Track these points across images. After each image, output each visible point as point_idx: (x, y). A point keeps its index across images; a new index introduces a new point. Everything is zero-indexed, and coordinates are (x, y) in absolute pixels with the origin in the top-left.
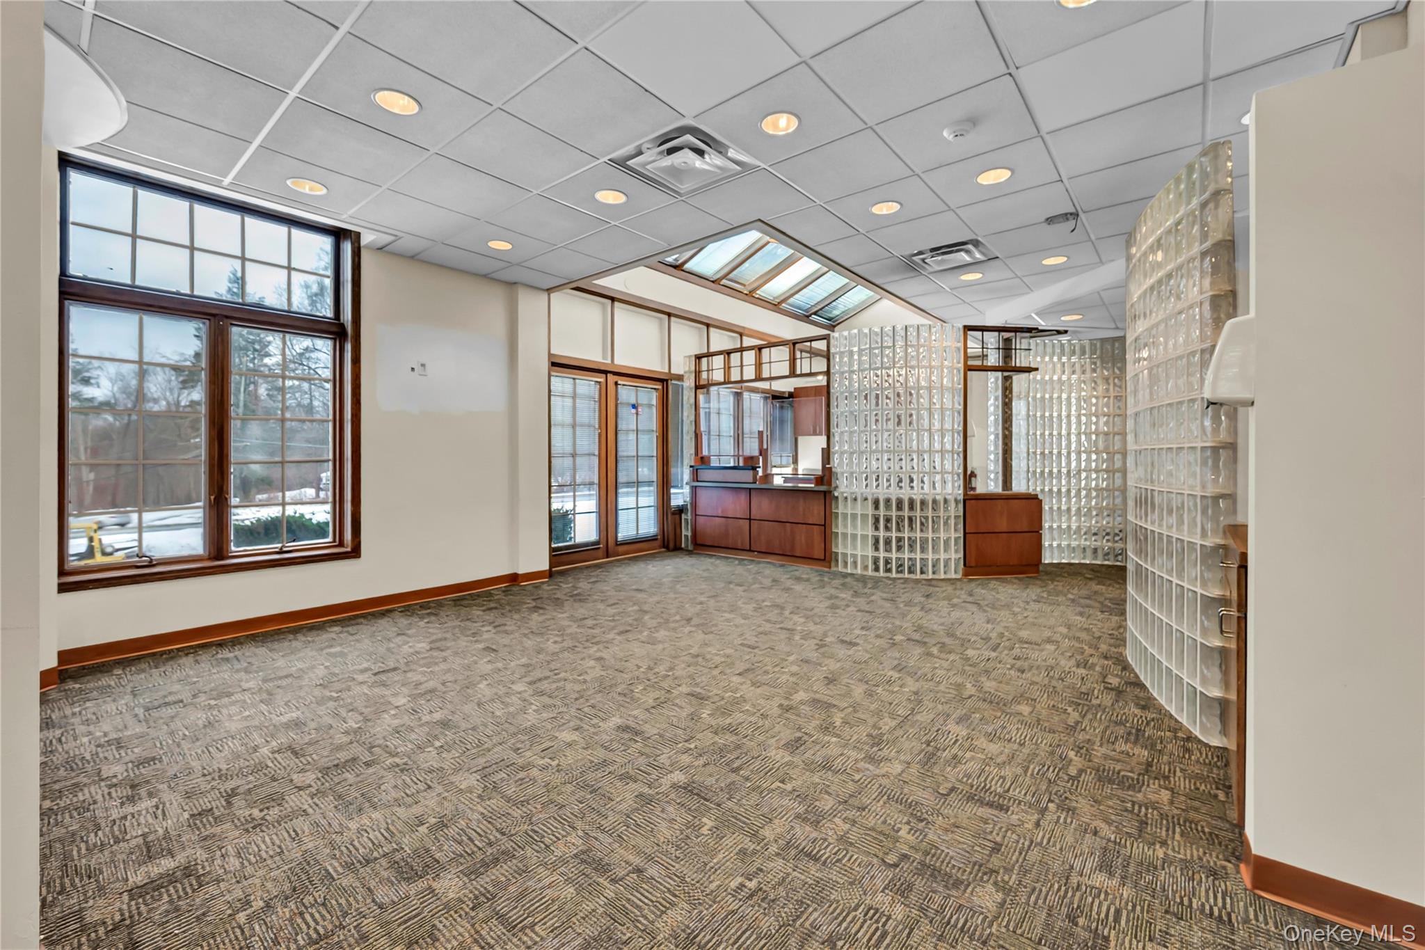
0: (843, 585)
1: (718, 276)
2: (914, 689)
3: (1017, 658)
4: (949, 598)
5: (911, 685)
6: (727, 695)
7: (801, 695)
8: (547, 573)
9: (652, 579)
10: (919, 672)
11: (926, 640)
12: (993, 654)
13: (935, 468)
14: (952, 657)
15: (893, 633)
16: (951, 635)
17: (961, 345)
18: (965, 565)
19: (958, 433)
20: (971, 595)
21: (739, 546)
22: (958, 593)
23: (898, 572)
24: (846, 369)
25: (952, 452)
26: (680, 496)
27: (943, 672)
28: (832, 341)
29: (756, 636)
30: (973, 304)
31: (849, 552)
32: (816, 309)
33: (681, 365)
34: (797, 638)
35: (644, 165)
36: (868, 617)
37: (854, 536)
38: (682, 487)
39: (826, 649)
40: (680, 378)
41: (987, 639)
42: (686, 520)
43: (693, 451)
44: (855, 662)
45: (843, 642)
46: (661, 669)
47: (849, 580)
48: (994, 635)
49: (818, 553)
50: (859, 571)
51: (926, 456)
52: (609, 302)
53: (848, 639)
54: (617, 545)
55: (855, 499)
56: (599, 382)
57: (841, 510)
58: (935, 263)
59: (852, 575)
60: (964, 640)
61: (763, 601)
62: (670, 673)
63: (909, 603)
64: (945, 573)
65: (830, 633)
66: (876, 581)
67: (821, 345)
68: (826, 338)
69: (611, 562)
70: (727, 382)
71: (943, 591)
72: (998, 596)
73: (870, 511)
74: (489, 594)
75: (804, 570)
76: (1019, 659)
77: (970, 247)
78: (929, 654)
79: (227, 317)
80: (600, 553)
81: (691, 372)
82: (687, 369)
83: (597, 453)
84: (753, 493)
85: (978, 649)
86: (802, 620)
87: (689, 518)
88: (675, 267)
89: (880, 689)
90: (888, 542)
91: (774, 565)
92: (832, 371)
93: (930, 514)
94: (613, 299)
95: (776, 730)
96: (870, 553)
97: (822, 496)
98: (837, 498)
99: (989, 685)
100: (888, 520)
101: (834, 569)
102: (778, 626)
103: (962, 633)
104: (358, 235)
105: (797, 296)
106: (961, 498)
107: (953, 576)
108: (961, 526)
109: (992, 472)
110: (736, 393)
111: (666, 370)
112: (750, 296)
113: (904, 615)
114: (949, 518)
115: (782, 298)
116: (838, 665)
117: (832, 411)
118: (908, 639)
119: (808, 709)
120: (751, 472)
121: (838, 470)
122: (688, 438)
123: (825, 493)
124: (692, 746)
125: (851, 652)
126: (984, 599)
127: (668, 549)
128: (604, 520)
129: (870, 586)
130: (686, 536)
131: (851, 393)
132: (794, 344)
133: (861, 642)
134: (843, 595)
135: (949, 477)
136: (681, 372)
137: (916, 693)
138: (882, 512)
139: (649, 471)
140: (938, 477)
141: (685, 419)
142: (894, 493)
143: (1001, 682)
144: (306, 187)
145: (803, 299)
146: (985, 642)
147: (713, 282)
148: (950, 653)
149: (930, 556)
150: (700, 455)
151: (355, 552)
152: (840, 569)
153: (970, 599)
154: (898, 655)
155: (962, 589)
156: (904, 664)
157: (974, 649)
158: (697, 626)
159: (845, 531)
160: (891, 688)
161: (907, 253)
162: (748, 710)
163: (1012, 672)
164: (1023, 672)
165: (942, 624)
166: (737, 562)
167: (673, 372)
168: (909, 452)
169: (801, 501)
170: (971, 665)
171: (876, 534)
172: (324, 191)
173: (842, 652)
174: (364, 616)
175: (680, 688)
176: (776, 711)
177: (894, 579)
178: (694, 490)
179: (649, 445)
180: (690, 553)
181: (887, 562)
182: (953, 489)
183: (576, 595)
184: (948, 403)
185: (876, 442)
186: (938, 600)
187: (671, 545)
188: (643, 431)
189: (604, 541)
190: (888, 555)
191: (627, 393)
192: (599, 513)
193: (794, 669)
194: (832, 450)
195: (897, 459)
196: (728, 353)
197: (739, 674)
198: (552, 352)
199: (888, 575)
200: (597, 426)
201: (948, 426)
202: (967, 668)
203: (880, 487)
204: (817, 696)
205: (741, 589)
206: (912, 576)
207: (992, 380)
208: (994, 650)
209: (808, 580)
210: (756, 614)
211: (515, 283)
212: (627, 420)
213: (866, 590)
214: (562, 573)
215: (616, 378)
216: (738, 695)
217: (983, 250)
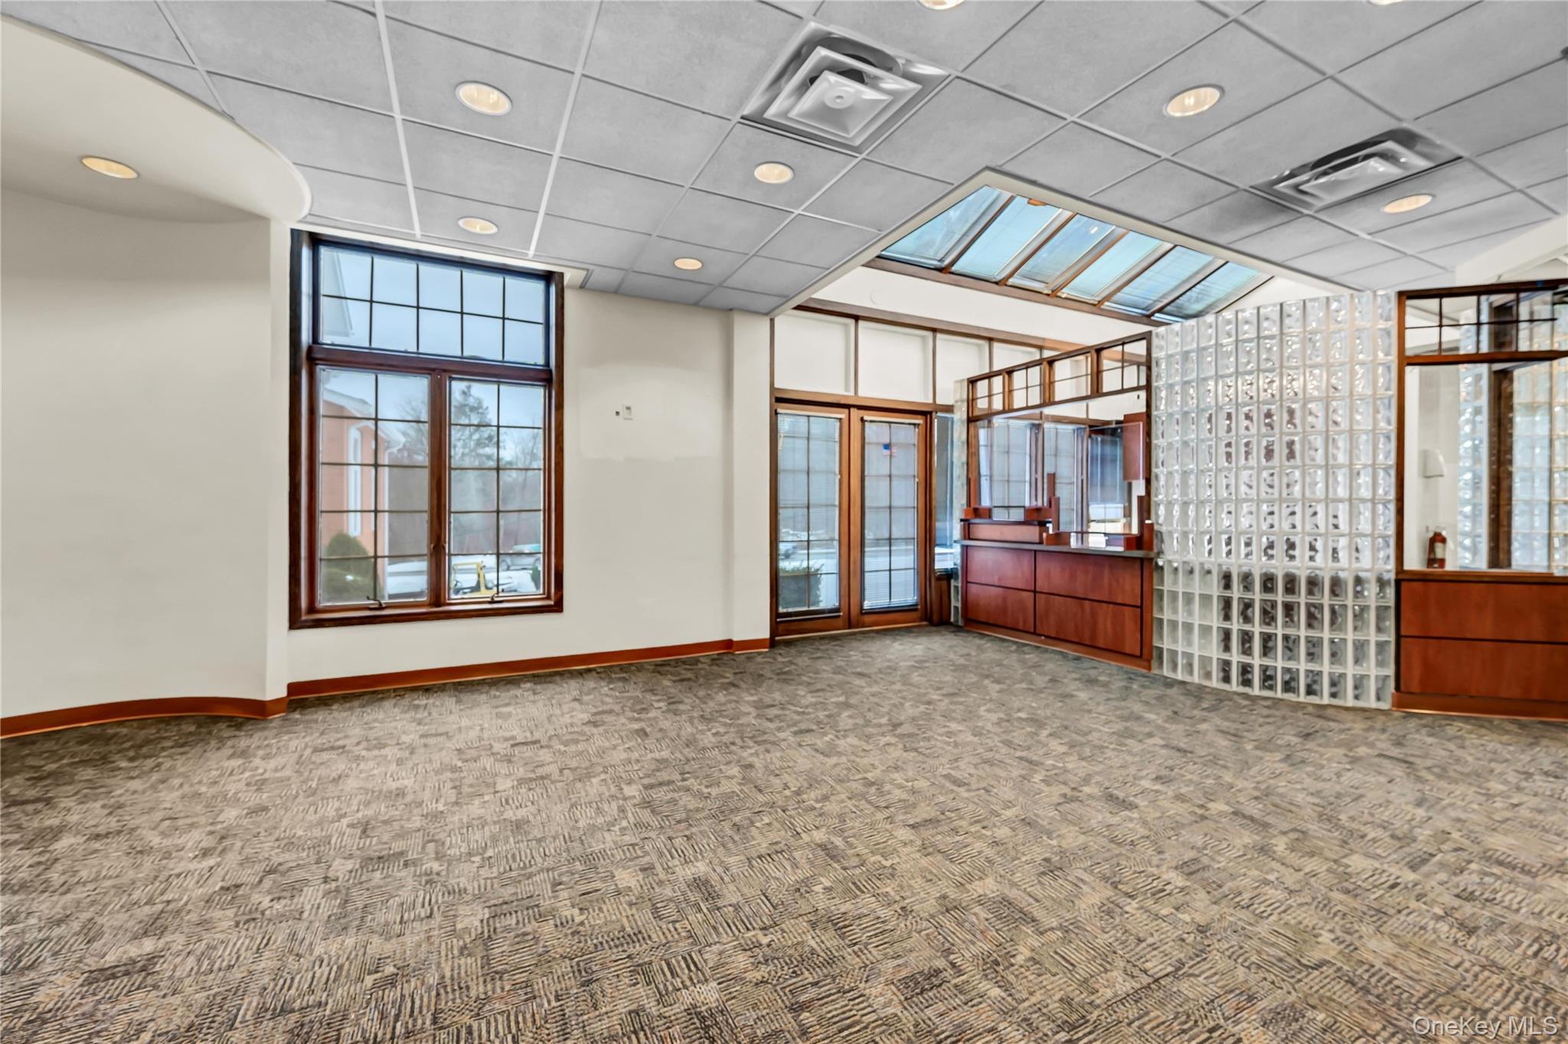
0: (1159, 698)
1: (1003, 276)
2: (1202, 920)
3: (1468, 896)
4: (1350, 745)
5: (1202, 907)
6: (873, 859)
7: (989, 887)
8: (768, 643)
9: (889, 661)
10: (1230, 884)
11: (1269, 819)
12: (1410, 876)
13: (1336, 527)
14: (1311, 865)
15: (1210, 796)
16: (1328, 817)
17: (1393, 325)
18: (1398, 688)
19: (1386, 470)
20: (1399, 743)
21: (1021, 626)
22: (1372, 736)
23: (1263, 687)
24: (1178, 379)
25: (1373, 501)
26: (947, 558)
27: (1279, 894)
28: (1155, 341)
29: (976, 766)
30: (1422, 256)
31: (1180, 649)
32: (1160, 305)
33: (950, 392)
34: (1037, 778)
35: (785, 114)
36: (1176, 759)
37: (1188, 627)
38: (951, 546)
39: (1075, 805)
40: (949, 409)
41: (1404, 840)
42: (956, 588)
43: (964, 501)
44: (1112, 841)
45: (1111, 798)
46: (811, 797)
47: (1174, 691)
48: (1423, 834)
49: (1131, 645)
50: (1196, 678)
51: (1320, 508)
52: (851, 322)
53: (1121, 795)
54: (862, 614)
55: (1191, 572)
56: (840, 419)
57: (1167, 586)
58: (1321, 189)
59: (1183, 683)
60: (1351, 832)
61: (1019, 710)
62: (818, 806)
63: (1263, 746)
64: (1356, 697)
65: (1098, 778)
66: (1221, 697)
67: (1139, 349)
68: (1146, 337)
69: (854, 634)
70: (1008, 409)
71: (1342, 731)
72: (1459, 752)
73: (1215, 590)
74: (697, 661)
75: (1107, 670)
76: (1470, 897)
77: (1390, 145)
78: (1264, 850)
79: (445, 371)
80: (840, 622)
81: (962, 401)
82: (958, 397)
83: (837, 503)
84: (1039, 557)
85: (1377, 857)
86: (1063, 749)
87: (960, 585)
88: (940, 270)
89: (1134, 904)
90: (1246, 638)
91: (1064, 656)
92: (1154, 384)
93: (1326, 600)
94: (857, 318)
95: (907, 945)
96: (1215, 652)
97: (1138, 565)
98: (1162, 568)
99: (1376, 947)
100: (1247, 605)
101: (1155, 671)
102: (1018, 754)
103: (1352, 819)
104: (562, 275)
105: (1126, 289)
106: (1392, 576)
107: (1372, 703)
108: (1390, 624)
109: (1465, 535)
110: (1033, 425)
111: (930, 401)
112: (1053, 297)
113: (1246, 765)
114: (1364, 609)
115: (1104, 295)
116: (1082, 839)
117: (1154, 442)
118: (1235, 813)
119: (983, 915)
120: (1037, 529)
121: (1164, 529)
122: (959, 484)
123: (1142, 560)
124: (765, 941)
125: (1116, 820)
126: (1425, 756)
127: (932, 623)
128: (845, 582)
129: (1205, 705)
130: (956, 608)
131: (1186, 414)
132: (1099, 350)
133: (1141, 802)
134: (1152, 717)
135: (1365, 544)
136: (950, 402)
137: (1202, 930)
138: (1236, 593)
139: (907, 526)
140: (1343, 542)
141: (955, 460)
142: (1258, 565)
143: (1405, 946)
144: (479, 227)
145: (1137, 292)
146: (1398, 844)
147: (996, 283)
148: (1312, 854)
149: (1326, 667)
150: (973, 505)
151: (558, 607)
152: (1166, 671)
153: (1396, 752)
154: (1199, 841)
155: (1384, 731)
156: (1205, 861)
157: (1367, 855)
158: (901, 736)
159: (1173, 617)
160: (1156, 907)
161: (1261, 180)
162: (887, 894)
163: (1444, 927)
164: (1471, 932)
165: (1317, 793)
166: (1014, 647)
167: (938, 402)
168: (1308, 503)
169: (1106, 572)
170: (1347, 892)
171: (1226, 625)
172: (494, 230)
173: (1099, 816)
174: (561, 674)
175: (815, 833)
176: (931, 906)
177: (1254, 699)
178: (965, 550)
179: (907, 494)
180: (957, 629)
181: (1245, 670)
182: (1375, 562)
183: (785, 673)
184: (1363, 419)
185: (1227, 486)
186: (1327, 746)
187: (935, 617)
188: (899, 476)
189: (845, 608)
190: (1246, 659)
191: (877, 431)
192: (840, 574)
193: (1003, 832)
194: (1154, 499)
195: (1286, 512)
196: (1010, 372)
197: (913, 827)
198: (777, 385)
199: (1247, 690)
200: (837, 471)
201: (1364, 458)
202: (1336, 896)
203: (1233, 555)
204: (1013, 894)
205: (997, 687)
206: (1290, 697)
207: (1469, 380)
208: (1413, 868)
209: (1105, 685)
210: (998, 730)
211: (731, 310)
212: (877, 463)
213: (1196, 712)
214: (788, 643)
215: (862, 413)
216: (888, 863)
217: (1426, 150)
